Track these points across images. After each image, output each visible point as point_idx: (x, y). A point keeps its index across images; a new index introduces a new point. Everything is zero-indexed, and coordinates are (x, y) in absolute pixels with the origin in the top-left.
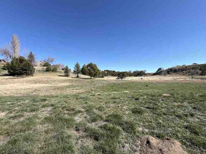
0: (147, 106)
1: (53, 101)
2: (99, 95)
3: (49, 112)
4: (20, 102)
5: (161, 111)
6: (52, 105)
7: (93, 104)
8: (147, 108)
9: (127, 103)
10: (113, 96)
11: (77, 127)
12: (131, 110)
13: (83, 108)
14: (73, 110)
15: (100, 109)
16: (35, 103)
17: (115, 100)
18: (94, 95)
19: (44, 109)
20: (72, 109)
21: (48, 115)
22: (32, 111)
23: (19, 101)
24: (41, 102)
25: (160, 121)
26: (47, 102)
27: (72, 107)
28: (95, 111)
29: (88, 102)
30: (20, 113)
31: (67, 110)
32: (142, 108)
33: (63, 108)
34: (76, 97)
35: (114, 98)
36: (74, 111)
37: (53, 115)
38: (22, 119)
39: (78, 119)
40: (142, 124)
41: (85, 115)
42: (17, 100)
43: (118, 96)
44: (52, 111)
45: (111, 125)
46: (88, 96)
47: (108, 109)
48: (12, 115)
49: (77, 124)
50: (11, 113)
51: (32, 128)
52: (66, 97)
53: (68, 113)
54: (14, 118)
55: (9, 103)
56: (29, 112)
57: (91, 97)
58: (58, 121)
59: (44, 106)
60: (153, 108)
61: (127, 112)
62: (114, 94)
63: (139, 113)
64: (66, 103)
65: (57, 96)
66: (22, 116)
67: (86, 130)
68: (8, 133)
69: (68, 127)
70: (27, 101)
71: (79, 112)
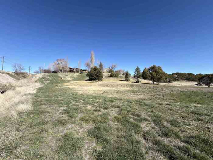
1: (119, 103)
2: (169, 105)
3: (117, 112)
4: (97, 100)
6: (119, 107)
11: (144, 136)
13: (149, 117)
14: (138, 116)
16: (106, 103)
18: (161, 104)
19: (112, 109)
21: (116, 115)
24: (110, 103)
26: (114, 103)
27: (137, 113)
28: (165, 123)
29: (155, 111)
31: (132, 114)
33: (128, 111)
37: (121, 116)
39: (145, 127)
41: (152, 124)
42: (95, 98)
44: (119, 112)
46: (154, 104)
49: (144, 132)
51: (107, 123)
53: (133, 117)
57: (158, 105)
59: (112, 106)
64: (130, 107)
70: (101, 100)
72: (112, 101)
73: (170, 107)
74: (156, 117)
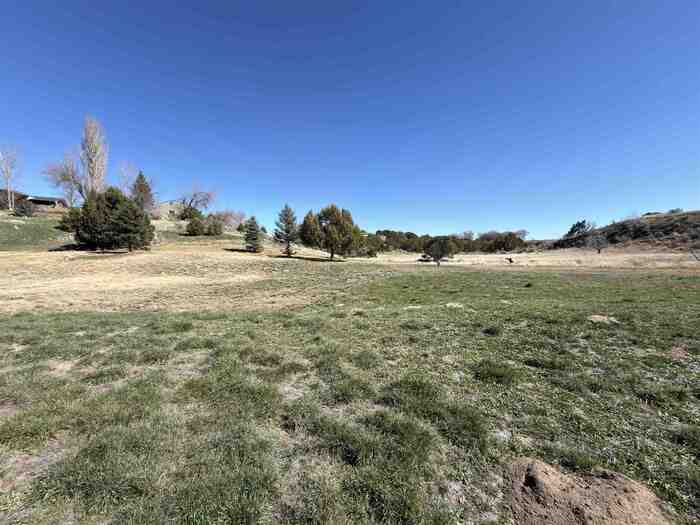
0: (528, 355)
1: (211, 331)
2: (359, 314)
3: (201, 365)
4: (112, 331)
5: (581, 377)
6: (209, 344)
7: (339, 346)
8: (529, 363)
9: (456, 344)
10: (405, 319)
11: (286, 418)
12: (472, 368)
13: (308, 358)
14: (274, 360)
15: (363, 361)
16: (155, 336)
17: (416, 335)
18: (342, 316)
19: (182, 355)
20: (269, 359)
21: (196, 375)
22: (149, 359)
23: (108, 328)
24: (174, 335)
25: (578, 411)
26: (191, 334)
27: (270, 352)
28: (346, 366)
29: (324, 338)
30: (113, 366)
31: (254, 361)
32: (510, 362)
33: (243, 354)
34: (285, 319)
35: (408, 327)
36: (277, 363)
37: (212, 377)
38: (119, 384)
39: (290, 390)
40: (508, 418)
41: (313, 379)
42: (104, 324)
43: (424, 320)
44: (207, 361)
45: (400, 416)
46: (323, 317)
47: (390, 362)
48: (91, 370)
49: (286, 408)
50: (87, 363)
51: (148, 414)
52: (252, 318)
53: (258, 371)
54: (97, 378)
55: (81, 333)
56: (139, 363)
57: (333, 319)
58: (227, 395)
59: (184, 347)
60: (552, 366)
61: (456, 376)
62: (410, 311)
63: (499, 378)
64: (252, 338)
65: (224, 317)
66: (120, 374)
67: (316, 429)
68: (80, 423)
69: (258, 416)
70: (133, 330)
71: (295, 368)
72: (186, 327)
73: (361, 320)
74: (324, 353)
